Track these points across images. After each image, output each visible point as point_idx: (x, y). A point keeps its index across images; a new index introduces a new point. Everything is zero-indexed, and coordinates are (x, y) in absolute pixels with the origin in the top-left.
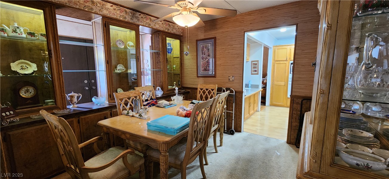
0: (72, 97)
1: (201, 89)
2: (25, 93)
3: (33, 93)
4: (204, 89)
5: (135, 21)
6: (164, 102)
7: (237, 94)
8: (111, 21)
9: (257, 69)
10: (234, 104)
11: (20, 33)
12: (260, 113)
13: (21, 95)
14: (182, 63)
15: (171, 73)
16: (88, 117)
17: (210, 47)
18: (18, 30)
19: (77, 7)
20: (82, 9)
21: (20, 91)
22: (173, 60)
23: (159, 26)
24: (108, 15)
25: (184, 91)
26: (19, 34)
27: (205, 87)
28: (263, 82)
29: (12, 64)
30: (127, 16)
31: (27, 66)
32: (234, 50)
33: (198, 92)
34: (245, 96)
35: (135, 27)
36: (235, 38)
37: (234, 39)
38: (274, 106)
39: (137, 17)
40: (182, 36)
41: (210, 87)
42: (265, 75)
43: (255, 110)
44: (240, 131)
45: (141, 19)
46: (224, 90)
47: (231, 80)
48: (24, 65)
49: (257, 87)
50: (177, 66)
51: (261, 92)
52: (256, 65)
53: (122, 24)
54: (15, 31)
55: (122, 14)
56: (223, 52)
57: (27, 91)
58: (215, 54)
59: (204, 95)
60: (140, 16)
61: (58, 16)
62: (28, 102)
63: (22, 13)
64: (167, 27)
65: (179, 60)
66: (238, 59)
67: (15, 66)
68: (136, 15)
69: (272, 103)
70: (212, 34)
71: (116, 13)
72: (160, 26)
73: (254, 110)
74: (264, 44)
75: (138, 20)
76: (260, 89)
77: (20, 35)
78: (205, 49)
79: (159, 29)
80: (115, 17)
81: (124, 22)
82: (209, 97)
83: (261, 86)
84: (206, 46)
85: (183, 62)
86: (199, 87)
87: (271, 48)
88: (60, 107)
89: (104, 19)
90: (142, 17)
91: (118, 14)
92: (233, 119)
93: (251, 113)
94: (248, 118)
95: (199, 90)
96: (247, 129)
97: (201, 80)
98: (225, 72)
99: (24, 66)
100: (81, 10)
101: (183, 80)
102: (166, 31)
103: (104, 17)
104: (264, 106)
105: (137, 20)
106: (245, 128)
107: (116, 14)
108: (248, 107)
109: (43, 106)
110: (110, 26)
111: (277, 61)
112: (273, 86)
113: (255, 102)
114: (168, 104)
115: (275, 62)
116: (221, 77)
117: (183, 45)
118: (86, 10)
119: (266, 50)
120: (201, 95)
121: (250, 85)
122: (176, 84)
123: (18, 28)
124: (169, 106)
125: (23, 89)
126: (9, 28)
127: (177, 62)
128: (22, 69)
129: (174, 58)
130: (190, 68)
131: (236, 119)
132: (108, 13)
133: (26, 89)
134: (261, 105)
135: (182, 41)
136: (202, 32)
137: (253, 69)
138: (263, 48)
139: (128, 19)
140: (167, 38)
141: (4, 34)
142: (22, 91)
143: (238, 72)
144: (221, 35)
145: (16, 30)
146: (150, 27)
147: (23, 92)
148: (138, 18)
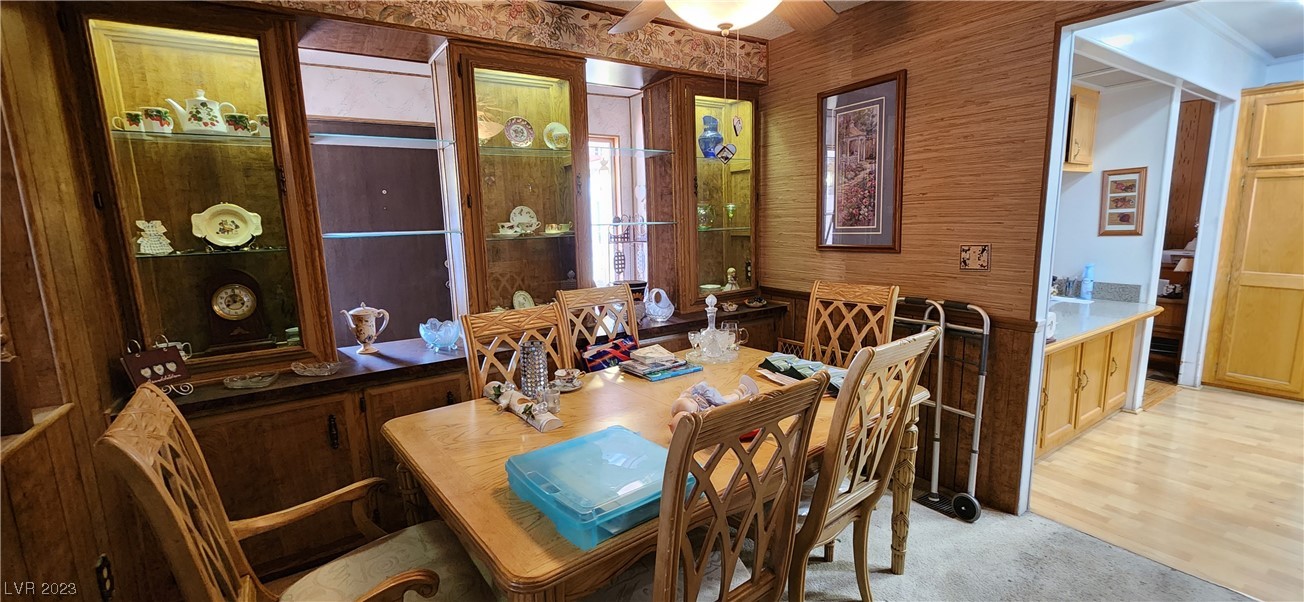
0: (358, 319)
1: (826, 304)
2: (228, 306)
3: (249, 304)
4: (836, 303)
5: (566, 41)
6: (654, 353)
7: (1000, 332)
8: (480, 53)
9: (1134, 210)
10: (983, 379)
11: (209, 122)
12: (1140, 419)
13: (216, 308)
14: (761, 192)
15: (719, 234)
16: (391, 393)
17: (877, 120)
18: (203, 114)
19: (361, 14)
20: (377, 19)
21: (215, 299)
22: (729, 182)
23: (662, 53)
24: (467, 32)
25: (763, 306)
26: (206, 124)
27: (840, 295)
28: (1167, 270)
29: (195, 218)
30: (535, 28)
31: (238, 222)
32: (993, 124)
33: (811, 315)
34: (1050, 341)
35: (567, 67)
36: (1005, 63)
37: (995, 70)
38: (1228, 387)
39: (574, 29)
40: (762, 85)
41: (866, 295)
42: (1181, 235)
43: (1107, 407)
44: (1010, 509)
45: (589, 34)
46: (935, 309)
47: (973, 264)
48: (229, 219)
49: (1128, 294)
50: (744, 205)
51: (1150, 322)
52: (1130, 187)
53: (522, 59)
54: (196, 117)
55: (515, 23)
56: (937, 138)
57: (234, 299)
58: (897, 149)
59: (836, 329)
60: (586, 23)
61: (305, 54)
62: (236, 332)
63: (223, 58)
64: (695, 54)
65: (746, 182)
66: (1014, 166)
67: (204, 226)
68: (571, 21)
69: (1220, 376)
70: (886, 60)
71: (494, 18)
72: (667, 53)
73: (1101, 402)
74: (1186, 83)
75: (580, 38)
76: (1149, 306)
77: (208, 128)
78: (854, 131)
79: (663, 63)
80: (491, 35)
81: (526, 52)
82: (858, 338)
83: (1152, 286)
84: (860, 116)
85: (765, 189)
86: (817, 292)
87: (1231, 101)
88: (316, 353)
89: (455, 48)
90: (594, 26)
91: (501, 23)
92: (976, 447)
93: (1083, 418)
94: (1063, 443)
95: (814, 305)
96: (1053, 500)
97: (833, 264)
98: (944, 227)
99: (229, 222)
100: (373, 22)
101: (762, 260)
102: (694, 68)
103: (456, 41)
104: (1169, 387)
105: (573, 38)
106: (1041, 496)
107: (494, 23)
108: (1067, 392)
109: (274, 346)
110: (476, 70)
111: (1268, 166)
112: (1233, 290)
113: (1111, 370)
114: (669, 365)
115: (1251, 171)
116: (922, 253)
117: (766, 122)
118: (390, 20)
119: (1198, 114)
120: (824, 327)
121: (1088, 287)
122: (735, 278)
123: (204, 104)
124: (667, 374)
125: (223, 295)
126: (184, 108)
127: (742, 188)
128: (223, 231)
129: (732, 173)
130: (792, 212)
131: (993, 449)
132: (465, 23)
133: (229, 291)
134: (1149, 377)
135: (765, 105)
136: (845, 59)
137: (1109, 211)
138: (1176, 107)
139: (540, 38)
140: (697, 97)
141: (162, 125)
142: (220, 300)
143: (1012, 227)
144: (930, 57)
145: (198, 112)
146: (628, 59)
147: (223, 301)
148: (577, 31)
